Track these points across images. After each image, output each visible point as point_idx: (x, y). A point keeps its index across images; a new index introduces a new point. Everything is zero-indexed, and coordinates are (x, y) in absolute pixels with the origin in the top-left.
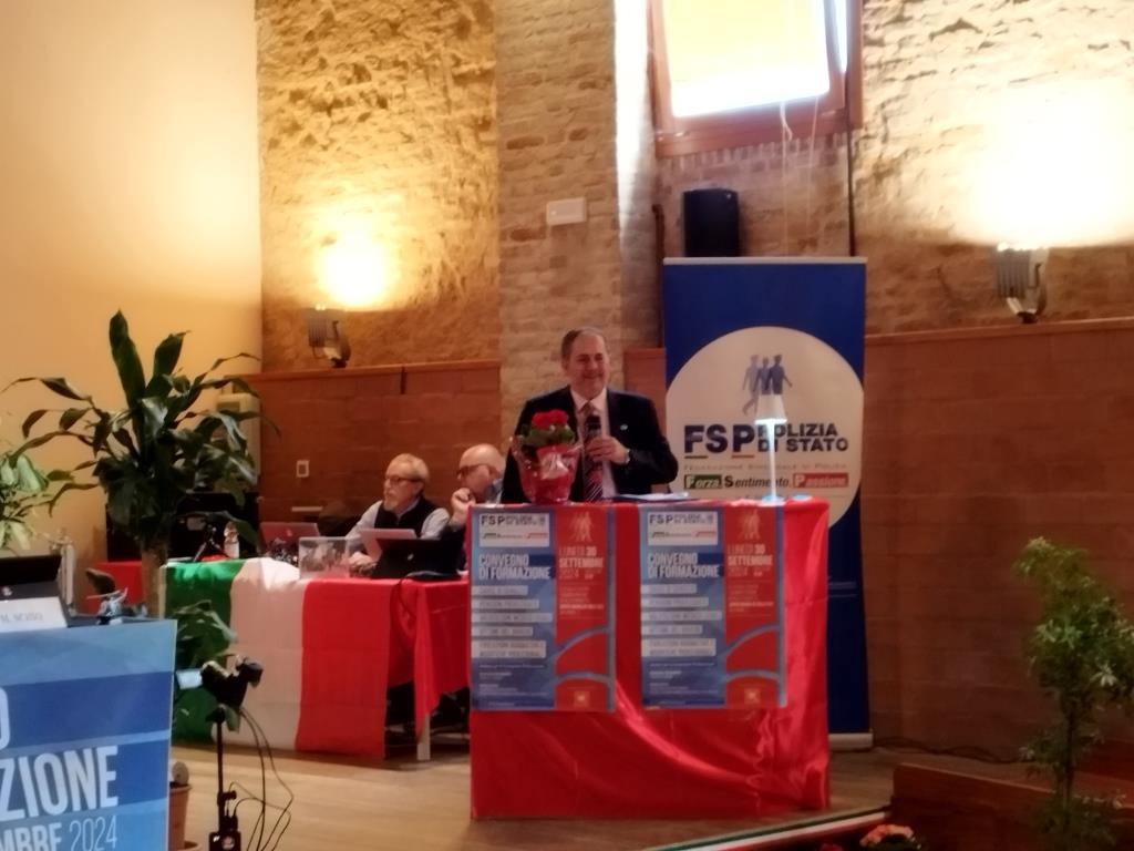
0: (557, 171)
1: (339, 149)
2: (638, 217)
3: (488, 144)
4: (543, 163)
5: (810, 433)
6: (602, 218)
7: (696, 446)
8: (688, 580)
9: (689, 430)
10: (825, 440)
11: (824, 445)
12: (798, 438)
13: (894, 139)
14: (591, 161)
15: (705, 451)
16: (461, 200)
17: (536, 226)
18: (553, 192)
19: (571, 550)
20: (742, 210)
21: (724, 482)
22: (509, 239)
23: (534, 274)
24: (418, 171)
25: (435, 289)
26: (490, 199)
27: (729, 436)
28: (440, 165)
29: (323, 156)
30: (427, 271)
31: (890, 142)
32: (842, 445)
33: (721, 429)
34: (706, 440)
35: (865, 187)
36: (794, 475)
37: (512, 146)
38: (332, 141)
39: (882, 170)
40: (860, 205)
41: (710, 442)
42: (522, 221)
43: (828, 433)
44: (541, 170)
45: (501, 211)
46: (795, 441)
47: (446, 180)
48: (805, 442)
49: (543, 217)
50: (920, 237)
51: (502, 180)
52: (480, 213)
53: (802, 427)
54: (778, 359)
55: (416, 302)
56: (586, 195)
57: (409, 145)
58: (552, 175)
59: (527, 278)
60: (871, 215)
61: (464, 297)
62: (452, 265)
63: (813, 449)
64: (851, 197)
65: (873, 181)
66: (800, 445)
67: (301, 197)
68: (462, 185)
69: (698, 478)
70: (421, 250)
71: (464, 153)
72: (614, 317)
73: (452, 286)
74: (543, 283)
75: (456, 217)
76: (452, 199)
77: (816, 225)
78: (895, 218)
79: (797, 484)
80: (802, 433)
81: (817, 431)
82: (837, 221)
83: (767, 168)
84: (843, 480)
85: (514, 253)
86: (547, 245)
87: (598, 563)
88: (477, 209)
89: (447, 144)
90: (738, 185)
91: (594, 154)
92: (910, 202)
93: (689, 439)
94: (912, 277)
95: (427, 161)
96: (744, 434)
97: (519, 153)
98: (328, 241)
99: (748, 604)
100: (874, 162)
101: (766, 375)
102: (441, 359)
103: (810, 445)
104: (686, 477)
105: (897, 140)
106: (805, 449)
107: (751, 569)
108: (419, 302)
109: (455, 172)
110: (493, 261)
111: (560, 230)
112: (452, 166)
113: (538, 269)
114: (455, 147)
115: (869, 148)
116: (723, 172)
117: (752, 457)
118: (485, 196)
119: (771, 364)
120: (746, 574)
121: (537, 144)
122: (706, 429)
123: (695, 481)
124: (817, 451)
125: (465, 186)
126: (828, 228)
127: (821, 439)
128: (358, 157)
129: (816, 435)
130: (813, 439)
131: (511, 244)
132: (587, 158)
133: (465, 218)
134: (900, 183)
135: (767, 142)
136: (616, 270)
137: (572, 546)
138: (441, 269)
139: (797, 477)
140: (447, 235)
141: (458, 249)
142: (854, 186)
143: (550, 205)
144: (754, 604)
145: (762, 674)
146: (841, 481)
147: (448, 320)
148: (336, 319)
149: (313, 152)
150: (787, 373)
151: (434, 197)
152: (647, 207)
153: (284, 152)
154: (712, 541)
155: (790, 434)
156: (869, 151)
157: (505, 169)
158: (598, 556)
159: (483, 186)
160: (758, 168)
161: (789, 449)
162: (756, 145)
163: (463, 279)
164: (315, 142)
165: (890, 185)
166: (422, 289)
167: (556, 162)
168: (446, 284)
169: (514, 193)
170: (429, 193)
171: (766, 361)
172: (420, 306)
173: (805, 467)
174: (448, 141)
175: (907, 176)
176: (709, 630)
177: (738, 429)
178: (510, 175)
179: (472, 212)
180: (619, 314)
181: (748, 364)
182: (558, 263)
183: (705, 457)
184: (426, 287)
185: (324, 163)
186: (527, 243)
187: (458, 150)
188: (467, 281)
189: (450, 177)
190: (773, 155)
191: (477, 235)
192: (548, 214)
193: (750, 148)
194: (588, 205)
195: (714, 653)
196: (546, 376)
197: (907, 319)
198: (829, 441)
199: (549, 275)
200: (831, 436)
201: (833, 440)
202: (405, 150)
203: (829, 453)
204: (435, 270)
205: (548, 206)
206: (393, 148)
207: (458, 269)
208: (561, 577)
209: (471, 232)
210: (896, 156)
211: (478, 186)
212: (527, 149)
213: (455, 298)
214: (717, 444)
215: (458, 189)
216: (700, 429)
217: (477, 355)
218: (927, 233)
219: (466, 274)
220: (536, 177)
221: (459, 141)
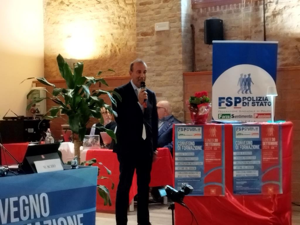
0: (158, 13)
1: (73, 6)
2: (187, 28)
3: (129, 4)
4: (153, 10)
5: (259, 100)
6: (175, 28)
7: (222, 104)
8: (249, 150)
9: (220, 99)
10: (264, 102)
11: (264, 104)
12: (255, 102)
13: (280, 3)
14: (171, 9)
15: (225, 106)
16: (119, 23)
17: (150, 31)
18: (156, 20)
19: (209, 140)
20: (224, 26)
21: (231, 116)
22: (140, 35)
23: (149, 47)
24: (103, 14)
25: (109, 53)
26: (129, 23)
27: (233, 101)
28: (111, 11)
29: (67, 8)
30: (106, 46)
31: (279, 4)
32: (269, 104)
33: (231, 98)
34: (226, 102)
35: (269, 19)
36: (254, 114)
37: (141, 4)
38: (71, 3)
39: (275, 13)
40: (268, 25)
41: (227, 103)
42: (145, 30)
43: (265, 100)
44: (152, 13)
45: (137, 26)
46: (255, 103)
47: (113, 16)
48: (258, 103)
49: (153, 28)
50: (290, 35)
51: (138, 16)
52: (126, 27)
53: (257, 98)
54: (249, 75)
55: (102, 57)
56: (169, 21)
57: (99, 4)
58: (156, 14)
59: (147, 49)
60: (271, 28)
61: (119, 55)
62: (115, 45)
63: (260, 105)
64: (264, 22)
65: (272, 17)
66: (256, 104)
67: (59, 22)
68: (119, 18)
69: (223, 115)
70: (104, 39)
71: (120, 7)
72: (180, 61)
73: (115, 52)
74: (153, 50)
75: (117, 28)
76: (115, 23)
77: (251, 31)
78: (280, 29)
79: (255, 117)
80: (257, 100)
81: (262, 99)
82: (259, 30)
83: (233, 12)
84: (270, 116)
85: (142, 40)
86: (154, 38)
87: (218, 144)
88: (125, 26)
89: (114, 4)
90: (223, 18)
91: (172, 7)
92: (286, 24)
93: (220, 102)
94: (287, 48)
95: (106, 10)
96: (238, 100)
97: (144, 7)
98: (69, 37)
99: (269, 158)
100: (273, 10)
101: (245, 81)
102: (111, 76)
103: (259, 104)
104: (219, 114)
105: (281, 3)
106: (258, 105)
107: (270, 146)
108: (103, 57)
109: (116, 13)
110: (132, 43)
111: (159, 32)
112: (116, 11)
113: (151, 46)
114: (117, 5)
115: (271, 6)
116: (216, 14)
117: (240, 108)
118: (128, 21)
119: (247, 77)
120: (269, 148)
121: (151, 4)
122: (226, 98)
123: (222, 116)
124: (262, 106)
125: (120, 18)
126: (255, 32)
127: (263, 102)
128: (81, 8)
129: (261, 101)
130: (260, 102)
131: (140, 37)
132: (170, 8)
133: (120, 29)
134: (283, 17)
135: (233, 4)
136: (180, 46)
137: (209, 138)
138: (111, 46)
139: (255, 115)
140: (113, 35)
141: (118, 39)
142: (265, 19)
143: (156, 24)
144: (271, 158)
145: (274, 182)
146: (269, 116)
147: (113, 63)
148: (74, 62)
149: (64, 7)
150: (252, 80)
151: (109, 22)
152: (189, 25)
153: (53, 7)
154: (257, 137)
155: (253, 100)
156: (271, 7)
157: (139, 12)
158: (219, 142)
159: (127, 18)
160: (230, 12)
161: (253, 106)
162: (229, 5)
163: (119, 49)
164: (64, 3)
165: (279, 18)
166: (104, 52)
167: (158, 10)
168: (113, 51)
169: (142, 20)
170: (107, 20)
171: (245, 76)
172: (103, 58)
173: (258, 111)
174: (114, 3)
175: (285, 15)
176: (256, 167)
177: (236, 98)
178: (140, 14)
179: (123, 27)
180: (181, 60)
181: (240, 77)
182: (158, 43)
183: (225, 108)
184: (106, 52)
185: (67, 10)
186: (147, 37)
187: (118, 6)
188: (121, 50)
189: (115, 15)
190: (235, 8)
191: (125, 35)
192: (155, 27)
193: (227, 6)
194: (170, 24)
195: (258, 175)
196: (154, 81)
197: (284, 62)
198: (265, 103)
199: (155, 48)
200: (266, 101)
201: (266, 102)
202: (98, 6)
203: (265, 106)
204: (109, 46)
205: (155, 25)
206: (94, 5)
207: (117, 46)
208: (206, 149)
209: (123, 34)
210: (281, 8)
211: (125, 18)
212: (147, 5)
213: (116, 56)
214: (229, 104)
215: (118, 19)
216: (224, 98)
217: (125, 75)
218: (292, 34)
219: (120, 47)
220: (150, 15)
221: (118, 3)
